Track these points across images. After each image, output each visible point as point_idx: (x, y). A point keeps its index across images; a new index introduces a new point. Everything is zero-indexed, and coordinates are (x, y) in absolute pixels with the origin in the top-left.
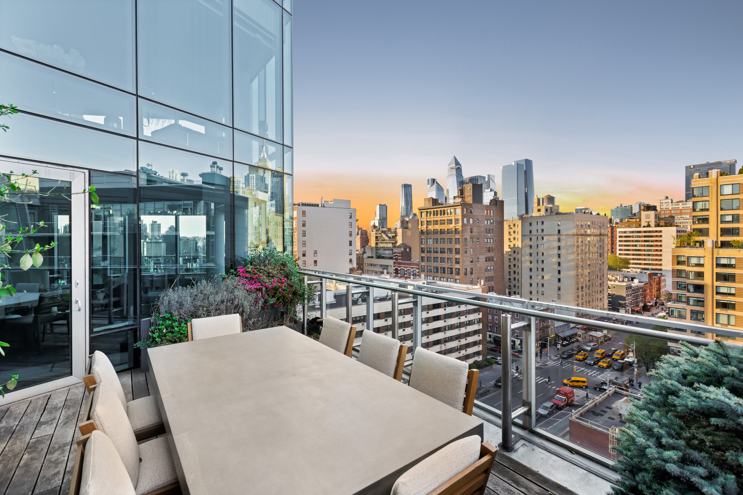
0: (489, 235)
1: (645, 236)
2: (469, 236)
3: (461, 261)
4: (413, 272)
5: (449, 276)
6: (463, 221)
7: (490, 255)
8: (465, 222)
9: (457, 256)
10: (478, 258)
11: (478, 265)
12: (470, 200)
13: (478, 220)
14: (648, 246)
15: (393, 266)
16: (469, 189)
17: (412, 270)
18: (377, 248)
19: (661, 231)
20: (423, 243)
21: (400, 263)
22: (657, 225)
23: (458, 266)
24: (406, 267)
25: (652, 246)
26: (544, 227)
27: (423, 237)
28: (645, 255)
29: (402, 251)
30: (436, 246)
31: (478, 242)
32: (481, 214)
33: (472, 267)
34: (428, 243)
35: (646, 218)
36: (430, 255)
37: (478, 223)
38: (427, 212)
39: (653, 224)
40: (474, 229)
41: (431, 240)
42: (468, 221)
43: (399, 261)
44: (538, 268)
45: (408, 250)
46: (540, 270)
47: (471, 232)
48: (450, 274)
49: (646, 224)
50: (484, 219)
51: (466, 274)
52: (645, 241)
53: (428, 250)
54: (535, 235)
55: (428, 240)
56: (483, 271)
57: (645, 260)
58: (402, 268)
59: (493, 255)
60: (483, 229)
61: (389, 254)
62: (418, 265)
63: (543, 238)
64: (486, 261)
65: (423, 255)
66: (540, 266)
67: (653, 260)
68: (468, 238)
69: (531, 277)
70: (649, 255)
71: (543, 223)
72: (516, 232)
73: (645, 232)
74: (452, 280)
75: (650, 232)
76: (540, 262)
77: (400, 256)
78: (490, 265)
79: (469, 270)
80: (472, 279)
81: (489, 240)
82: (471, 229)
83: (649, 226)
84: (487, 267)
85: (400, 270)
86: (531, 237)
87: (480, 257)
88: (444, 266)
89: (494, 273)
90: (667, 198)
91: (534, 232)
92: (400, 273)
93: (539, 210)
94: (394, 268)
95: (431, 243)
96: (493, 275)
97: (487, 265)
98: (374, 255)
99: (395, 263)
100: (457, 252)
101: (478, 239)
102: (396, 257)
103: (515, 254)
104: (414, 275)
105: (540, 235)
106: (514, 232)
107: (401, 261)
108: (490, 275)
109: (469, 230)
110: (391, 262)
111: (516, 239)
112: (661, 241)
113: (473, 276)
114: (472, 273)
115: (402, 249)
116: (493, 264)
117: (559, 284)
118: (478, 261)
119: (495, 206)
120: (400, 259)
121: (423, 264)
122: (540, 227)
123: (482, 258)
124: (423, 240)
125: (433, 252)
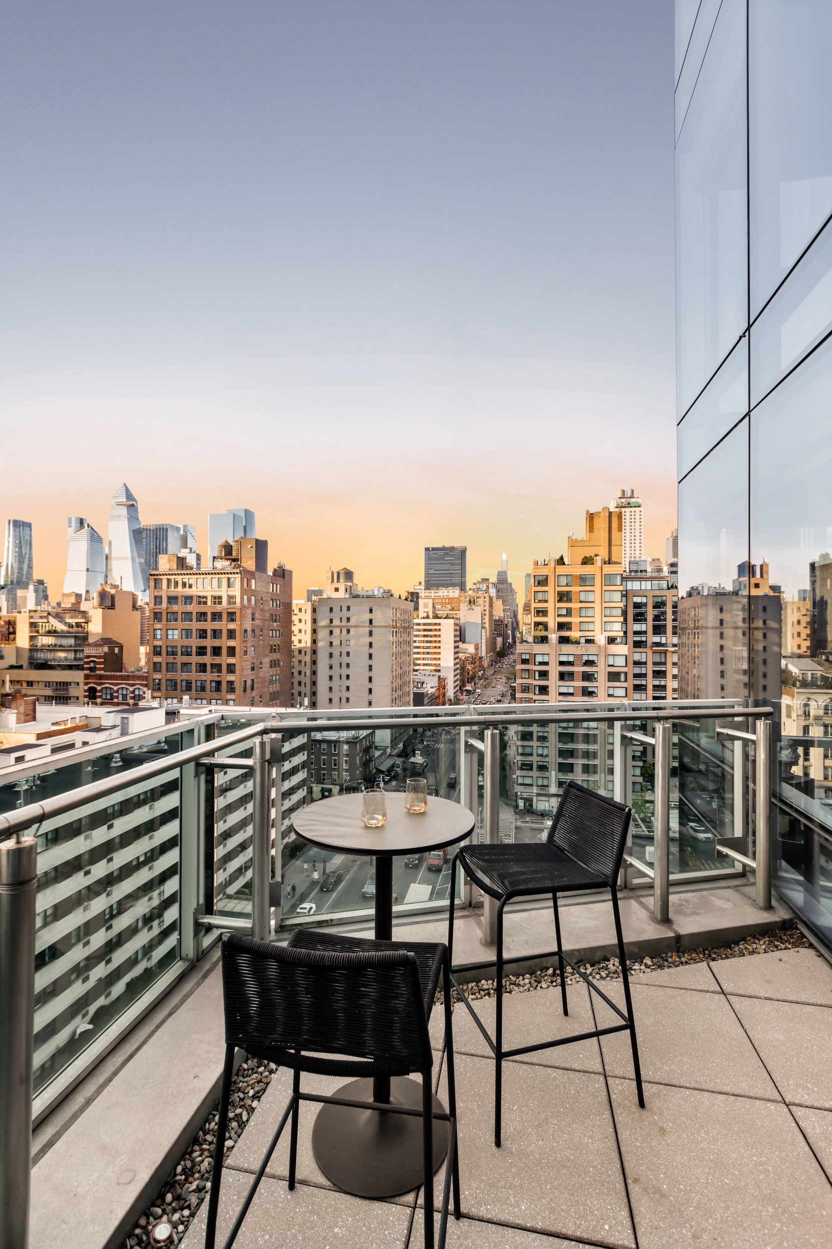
0: (275, 624)
1: (424, 630)
2: (250, 626)
3: (237, 668)
4: (133, 692)
5: (215, 695)
6: (242, 599)
7: (276, 656)
8: (246, 602)
9: (231, 660)
10: (261, 663)
11: (261, 675)
12: (252, 566)
13: (262, 598)
14: (427, 642)
15: (81, 684)
16: (249, 546)
17: (131, 689)
18: (33, 649)
19: (439, 624)
20: (159, 637)
21: (101, 677)
22: (436, 617)
23: (231, 677)
24: (116, 685)
25: (431, 642)
26: (349, 614)
27: (158, 626)
28: (424, 653)
29: (105, 653)
30: (186, 642)
31: (261, 635)
32: (265, 590)
33: (253, 677)
34: (170, 637)
35: (425, 607)
36: (175, 659)
37: (262, 604)
38: (169, 580)
39: (431, 615)
40: (257, 616)
41: (176, 632)
42: (249, 600)
43: (98, 672)
44: (341, 675)
45: (116, 650)
46: (344, 677)
47: (253, 619)
48: (215, 691)
49: (425, 615)
50: (269, 599)
51: (245, 691)
52: (425, 636)
53: (169, 649)
54: (337, 627)
55: (170, 632)
56: (267, 684)
57: (424, 659)
58: (107, 685)
59: (278, 657)
60: (268, 615)
61: (66, 659)
62: (146, 678)
63: (348, 631)
64: (271, 667)
65: (157, 659)
66: (345, 671)
67: (431, 659)
68: (249, 629)
69: (331, 689)
70: (428, 653)
71: (348, 608)
72: (303, 621)
73: (425, 624)
74: (219, 702)
75: (429, 624)
76: (344, 666)
77: (100, 663)
78: (275, 673)
79: (249, 683)
80: (253, 697)
81: (274, 632)
82: (253, 614)
83: (428, 617)
84: (272, 676)
85: (101, 691)
86: (331, 629)
87: (264, 661)
88: (204, 678)
89: (280, 686)
90: (420, 583)
91: (336, 622)
92: (101, 697)
93: (337, 590)
94: (86, 688)
95: (176, 637)
96: (278, 688)
97: (271, 673)
98: (25, 663)
99: (87, 677)
100: (232, 651)
101: (261, 631)
102: (92, 665)
103: (300, 656)
104: (137, 698)
105: (345, 626)
106: (300, 621)
107: (102, 672)
108: (275, 689)
109: (250, 617)
110: (78, 676)
111: (303, 631)
112: (439, 636)
113: (254, 693)
114: (252, 689)
115: (106, 649)
116: (278, 672)
117: (371, 697)
118: (261, 668)
119: (281, 579)
120: (100, 669)
121: (157, 676)
122: (345, 614)
123: (266, 661)
124: (159, 632)
125: (179, 653)
